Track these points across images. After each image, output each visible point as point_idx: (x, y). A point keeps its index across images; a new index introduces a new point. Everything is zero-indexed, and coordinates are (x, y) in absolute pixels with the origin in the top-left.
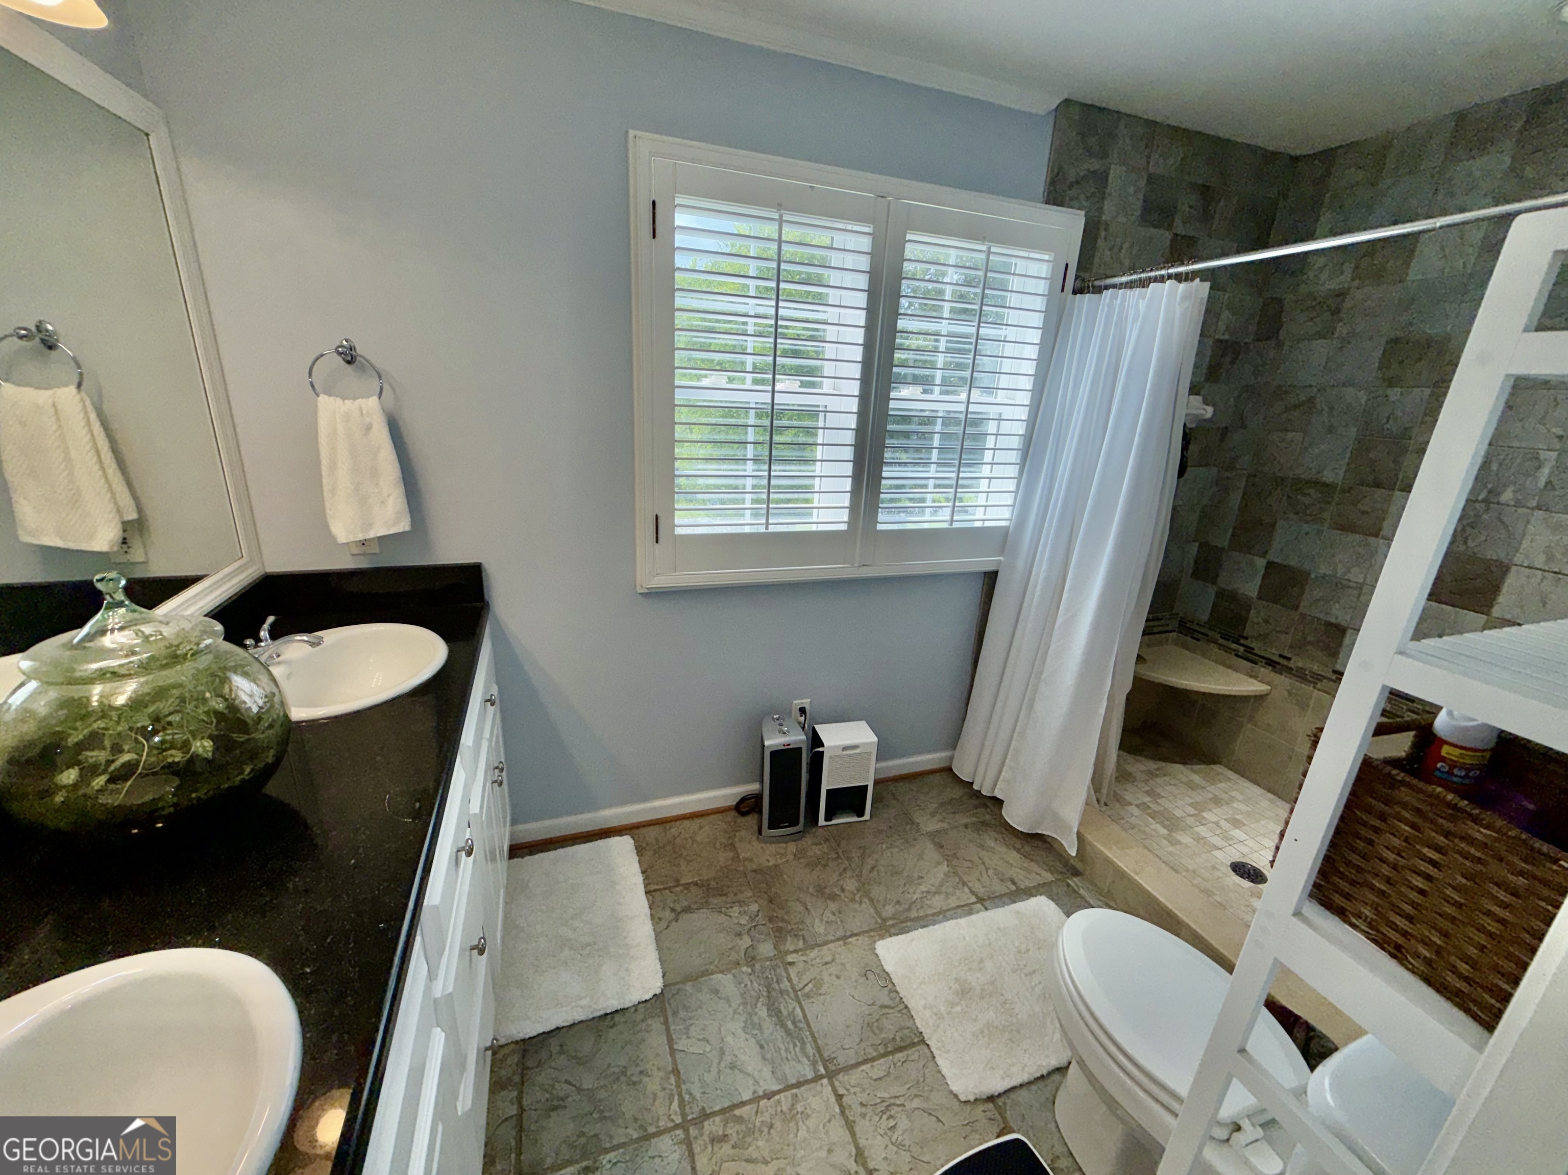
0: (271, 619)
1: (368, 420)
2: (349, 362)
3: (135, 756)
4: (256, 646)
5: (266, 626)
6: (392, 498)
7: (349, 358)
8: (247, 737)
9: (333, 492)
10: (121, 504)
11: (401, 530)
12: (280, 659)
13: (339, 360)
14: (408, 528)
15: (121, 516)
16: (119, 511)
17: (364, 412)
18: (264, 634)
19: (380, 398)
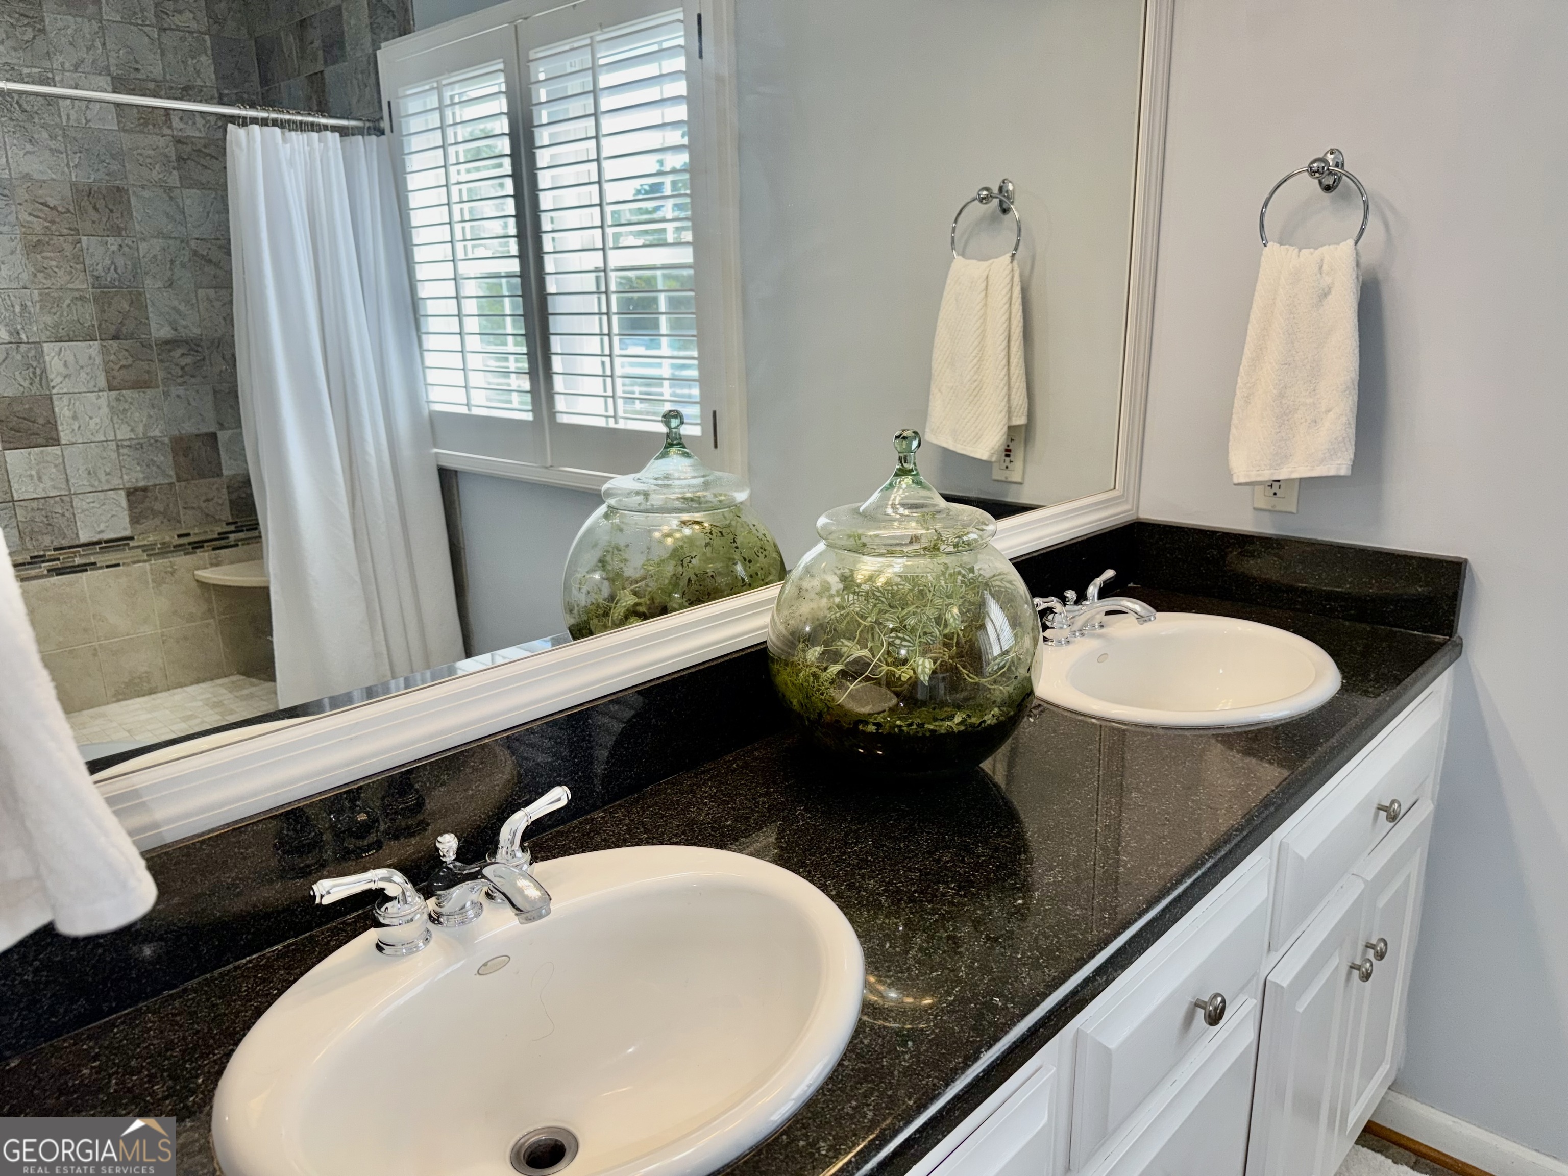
0: (1109, 573)
1: (1328, 280)
2: (1328, 189)
3: (869, 655)
4: (1077, 603)
5: (1099, 581)
6: (1331, 415)
7: (1329, 181)
8: (977, 680)
9: (1247, 400)
10: (1014, 403)
11: (1332, 473)
12: (1103, 630)
13: (1313, 183)
14: (1344, 471)
15: (1009, 418)
16: (1009, 412)
17: (1325, 267)
18: (1093, 590)
19: (1356, 243)
